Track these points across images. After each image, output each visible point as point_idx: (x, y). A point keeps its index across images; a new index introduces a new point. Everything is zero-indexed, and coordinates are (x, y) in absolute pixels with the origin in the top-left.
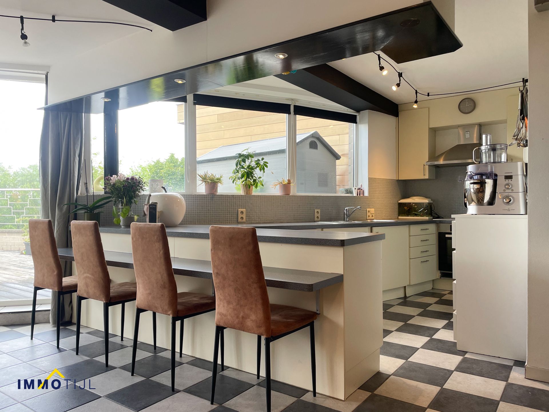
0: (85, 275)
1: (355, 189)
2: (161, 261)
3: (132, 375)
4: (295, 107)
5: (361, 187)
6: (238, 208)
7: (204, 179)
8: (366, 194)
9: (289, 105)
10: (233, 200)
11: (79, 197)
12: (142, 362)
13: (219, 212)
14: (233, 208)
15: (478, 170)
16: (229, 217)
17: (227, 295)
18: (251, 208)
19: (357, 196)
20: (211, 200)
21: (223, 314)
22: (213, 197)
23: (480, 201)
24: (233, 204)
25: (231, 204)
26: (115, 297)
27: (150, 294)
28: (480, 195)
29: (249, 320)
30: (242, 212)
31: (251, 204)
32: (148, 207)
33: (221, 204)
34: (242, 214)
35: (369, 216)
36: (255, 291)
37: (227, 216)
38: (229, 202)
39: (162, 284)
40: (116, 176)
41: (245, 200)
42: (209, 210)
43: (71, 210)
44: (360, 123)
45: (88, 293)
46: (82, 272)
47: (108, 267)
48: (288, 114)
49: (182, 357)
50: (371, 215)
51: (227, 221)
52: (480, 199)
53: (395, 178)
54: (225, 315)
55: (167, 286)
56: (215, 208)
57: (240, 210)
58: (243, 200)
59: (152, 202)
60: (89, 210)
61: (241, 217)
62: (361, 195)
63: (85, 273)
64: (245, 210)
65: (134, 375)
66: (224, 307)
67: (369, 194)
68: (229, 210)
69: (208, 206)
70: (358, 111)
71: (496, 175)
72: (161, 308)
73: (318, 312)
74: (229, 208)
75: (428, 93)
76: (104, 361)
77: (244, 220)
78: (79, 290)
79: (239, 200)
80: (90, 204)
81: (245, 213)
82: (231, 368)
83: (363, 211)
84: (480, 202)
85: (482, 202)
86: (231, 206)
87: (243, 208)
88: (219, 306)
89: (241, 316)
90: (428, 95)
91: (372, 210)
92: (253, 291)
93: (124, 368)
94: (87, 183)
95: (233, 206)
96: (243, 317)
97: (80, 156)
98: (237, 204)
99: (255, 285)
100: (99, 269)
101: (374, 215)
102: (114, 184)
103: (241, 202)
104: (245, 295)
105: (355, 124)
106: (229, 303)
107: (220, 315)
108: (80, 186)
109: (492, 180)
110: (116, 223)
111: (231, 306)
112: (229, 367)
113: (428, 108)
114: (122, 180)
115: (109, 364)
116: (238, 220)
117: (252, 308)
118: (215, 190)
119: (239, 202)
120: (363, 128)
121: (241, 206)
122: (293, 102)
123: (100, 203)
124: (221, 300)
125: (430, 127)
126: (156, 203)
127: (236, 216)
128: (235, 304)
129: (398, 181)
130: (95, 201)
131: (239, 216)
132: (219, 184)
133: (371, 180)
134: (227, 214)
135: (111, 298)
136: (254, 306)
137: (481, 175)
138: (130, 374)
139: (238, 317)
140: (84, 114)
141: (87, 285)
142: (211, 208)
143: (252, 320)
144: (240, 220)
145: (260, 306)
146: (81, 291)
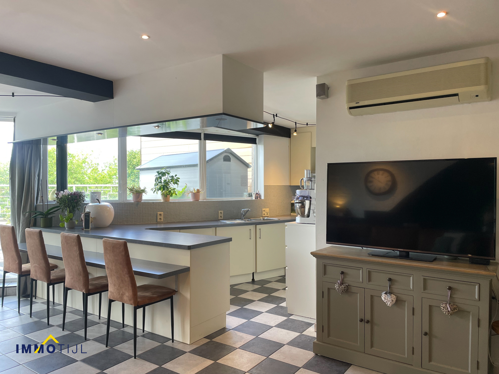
0: (35, 265)
1: (254, 194)
2: (78, 258)
3: (63, 330)
4: (205, 134)
5: (259, 192)
6: (157, 212)
7: (131, 190)
8: (263, 198)
9: (201, 133)
10: (154, 206)
11: (38, 205)
12: (73, 322)
13: (142, 215)
14: (154, 212)
15: (301, 194)
16: (150, 218)
17: (113, 280)
18: (168, 211)
19: (255, 199)
20: (136, 206)
21: (112, 292)
22: (138, 204)
23: (303, 213)
24: (154, 209)
25: (152, 209)
26: (54, 280)
27: (72, 278)
28: (302, 209)
29: (125, 296)
30: (160, 215)
31: (168, 208)
32: (84, 215)
33: (144, 209)
34: (160, 216)
35: (264, 214)
36: (127, 279)
37: (149, 218)
38: (150, 207)
39: (79, 272)
40: (63, 192)
41: (163, 205)
42: (134, 214)
43: (31, 216)
44: (259, 144)
45: (36, 276)
46: (33, 263)
47: (48, 258)
48: (199, 140)
49: (100, 319)
50: (266, 214)
51: (149, 221)
52: (303, 212)
53: (288, 184)
54: (113, 293)
55: (82, 274)
56: (139, 212)
57: (159, 213)
58: (161, 205)
59: (87, 212)
60: (44, 216)
61: (160, 218)
62: (258, 199)
63: (34, 263)
64: (163, 213)
65: (64, 330)
66: (112, 288)
67: (264, 197)
68: (150, 213)
69: (134, 211)
70: (257, 135)
71: (311, 198)
72: (79, 287)
73: (176, 290)
74: (150, 212)
75: (307, 123)
76: (47, 322)
77: (162, 220)
78: (31, 275)
79: (158, 206)
80: (45, 210)
81: (162, 215)
82: (130, 326)
83: (259, 210)
84: (303, 215)
85: (304, 214)
86: (152, 210)
87: (162, 212)
88: (110, 287)
89: (121, 293)
90: (307, 125)
91: (267, 210)
92: (126, 279)
93: (59, 326)
94: (42, 197)
95: (154, 210)
96: (122, 294)
97: (39, 176)
98: (157, 209)
99: (127, 275)
100: (43, 262)
101: (268, 213)
102: (61, 198)
103: (160, 207)
104: (122, 281)
105: (255, 145)
106: (115, 285)
107: (110, 292)
108: (39, 197)
109: (309, 201)
110: (61, 226)
111: (116, 287)
112: (128, 326)
113: (311, 133)
114: (67, 195)
115: (50, 323)
116: (157, 221)
117: (126, 289)
118: (140, 198)
119: (158, 207)
120: (261, 148)
121: (160, 210)
122: (203, 131)
123: (51, 211)
124: (111, 284)
125: (312, 147)
126: (90, 212)
127: (156, 217)
128: (117, 286)
129: (290, 186)
130: (49, 208)
131: (158, 217)
132: (144, 194)
133: (266, 187)
134: (149, 216)
135: (51, 280)
136: (127, 288)
137: (304, 197)
138: (62, 329)
139: (119, 294)
140: (42, 146)
141: (36, 272)
142: (136, 212)
143: (126, 296)
144: (159, 220)
145: (130, 288)
146: (33, 275)
